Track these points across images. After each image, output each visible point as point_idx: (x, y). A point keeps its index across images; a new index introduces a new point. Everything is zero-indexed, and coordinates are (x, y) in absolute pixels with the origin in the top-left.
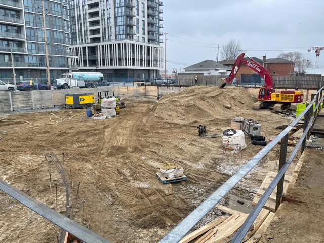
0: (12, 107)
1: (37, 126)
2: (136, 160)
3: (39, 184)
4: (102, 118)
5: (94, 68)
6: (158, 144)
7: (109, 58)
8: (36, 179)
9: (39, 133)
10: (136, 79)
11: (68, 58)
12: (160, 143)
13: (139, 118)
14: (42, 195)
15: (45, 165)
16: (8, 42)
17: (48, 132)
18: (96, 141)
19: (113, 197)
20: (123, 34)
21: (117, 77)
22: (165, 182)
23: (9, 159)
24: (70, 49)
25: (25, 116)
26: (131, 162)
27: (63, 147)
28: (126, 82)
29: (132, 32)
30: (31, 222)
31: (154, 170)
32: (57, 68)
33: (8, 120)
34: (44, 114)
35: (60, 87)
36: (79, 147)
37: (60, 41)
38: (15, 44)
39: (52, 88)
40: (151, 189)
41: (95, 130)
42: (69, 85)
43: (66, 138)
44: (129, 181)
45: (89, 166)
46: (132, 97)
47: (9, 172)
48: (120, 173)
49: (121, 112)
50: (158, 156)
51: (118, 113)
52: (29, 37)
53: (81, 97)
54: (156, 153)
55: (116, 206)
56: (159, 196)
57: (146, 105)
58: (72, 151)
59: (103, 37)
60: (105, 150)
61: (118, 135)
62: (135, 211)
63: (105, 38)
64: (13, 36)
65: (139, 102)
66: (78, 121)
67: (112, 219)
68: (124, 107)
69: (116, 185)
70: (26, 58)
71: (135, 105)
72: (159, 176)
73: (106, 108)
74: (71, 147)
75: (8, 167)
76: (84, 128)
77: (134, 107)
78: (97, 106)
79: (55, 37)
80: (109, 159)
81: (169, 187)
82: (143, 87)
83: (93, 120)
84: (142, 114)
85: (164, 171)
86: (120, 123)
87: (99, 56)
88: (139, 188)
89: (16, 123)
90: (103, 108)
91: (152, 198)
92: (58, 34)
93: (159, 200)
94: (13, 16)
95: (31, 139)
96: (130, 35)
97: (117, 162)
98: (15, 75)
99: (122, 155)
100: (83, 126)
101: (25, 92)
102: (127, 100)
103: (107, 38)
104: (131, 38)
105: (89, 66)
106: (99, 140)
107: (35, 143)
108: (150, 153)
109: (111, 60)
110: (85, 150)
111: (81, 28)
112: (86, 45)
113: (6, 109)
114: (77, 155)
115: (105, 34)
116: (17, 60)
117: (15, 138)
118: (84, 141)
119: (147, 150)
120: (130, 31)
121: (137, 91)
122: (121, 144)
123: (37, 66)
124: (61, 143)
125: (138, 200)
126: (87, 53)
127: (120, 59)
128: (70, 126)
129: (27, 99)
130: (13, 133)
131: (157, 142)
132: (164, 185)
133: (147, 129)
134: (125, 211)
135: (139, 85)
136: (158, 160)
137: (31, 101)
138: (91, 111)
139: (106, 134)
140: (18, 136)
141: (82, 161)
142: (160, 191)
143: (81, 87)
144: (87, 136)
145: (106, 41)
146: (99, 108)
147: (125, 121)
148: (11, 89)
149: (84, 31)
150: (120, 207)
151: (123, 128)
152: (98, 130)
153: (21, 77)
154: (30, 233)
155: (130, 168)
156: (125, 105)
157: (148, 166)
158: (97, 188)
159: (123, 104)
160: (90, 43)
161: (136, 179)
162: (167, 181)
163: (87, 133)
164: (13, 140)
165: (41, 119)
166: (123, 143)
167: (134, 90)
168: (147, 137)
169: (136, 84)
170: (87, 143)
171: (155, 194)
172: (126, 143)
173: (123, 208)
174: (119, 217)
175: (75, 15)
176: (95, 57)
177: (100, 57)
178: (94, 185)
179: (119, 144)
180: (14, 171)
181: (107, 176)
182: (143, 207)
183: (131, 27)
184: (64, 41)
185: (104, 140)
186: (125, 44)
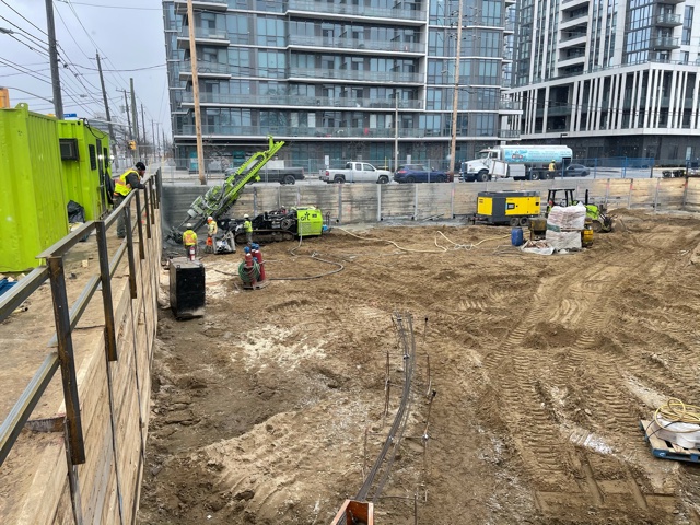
0: (379, 212)
1: (408, 253)
2: (594, 371)
3: (371, 371)
4: (543, 251)
5: (557, 135)
6: (673, 341)
7: (599, 110)
8: (369, 359)
9: (406, 268)
10: (664, 160)
11: (501, 116)
12: (682, 341)
13: (644, 261)
14: (369, 393)
15: (392, 335)
16: (394, 91)
17: (422, 268)
18: (512, 304)
19: (507, 447)
20: (645, 50)
21: (611, 155)
22: (662, 454)
23: (340, 308)
24: (512, 95)
25: (397, 232)
26: (580, 374)
27: (437, 305)
28: (636, 167)
29: (670, 41)
30: (329, 444)
31: (638, 411)
32: (474, 138)
33: (368, 236)
34: (428, 232)
35: (471, 178)
36: (470, 310)
37: (490, 80)
38: (406, 94)
39: (456, 180)
40: (612, 460)
41: (518, 277)
42: (490, 172)
43: (450, 286)
44: (557, 421)
45: (475, 357)
46: (643, 205)
47: (331, 334)
48: (543, 394)
49: (597, 241)
50: (664, 375)
51: (586, 243)
52: (431, 79)
53: (509, 200)
54: (660, 364)
55: (505, 473)
56: (632, 487)
57: (676, 229)
58: (454, 315)
59: (590, 61)
60: (522, 329)
61: (570, 297)
62: (550, 504)
63: (596, 63)
64: (404, 78)
65: (661, 220)
66: (489, 253)
67: (485, 502)
68: (611, 230)
69: (523, 420)
70: (422, 118)
71: (644, 225)
72: (649, 433)
73: (557, 229)
74: (453, 307)
75: (333, 324)
76: (495, 269)
77: (640, 231)
78: (537, 222)
79: (481, 74)
80: (527, 351)
81: (670, 473)
82: (680, 181)
83: (522, 254)
84: (657, 253)
85: (666, 423)
86: (585, 267)
87: (574, 107)
88: (580, 448)
89: (377, 243)
90: (551, 228)
91: (609, 486)
92: (488, 65)
93: (627, 498)
94: (407, 38)
95: (388, 278)
96: (662, 51)
97: (543, 364)
98: (397, 153)
99: (562, 350)
100: (494, 266)
101: (404, 186)
102: (626, 213)
103: (601, 62)
104: (666, 57)
105: (548, 131)
106: (518, 301)
107: (392, 286)
108: (644, 362)
109: (604, 114)
110: (481, 319)
111: (542, 47)
112: (547, 85)
113: (369, 217)
114: (459, 327)
115: (597, 53)
116: (405, 125)
117: (364, 271)
118: (484, 298)
119: (635, 350)
120: (663, 41)
121: (659, 189)
122: (568, 322)
123: (439, 135)
124: (437, 295)
125: (565, 478)
126: (547, 103)
127: (626, 112)
128: (467, 261)
129: (406, 199)
130: (364, 262)
131: (672, 335)
132: (656, 462)
133: (656, 294)
134: (524, 494)
135: (667, 176)
136: (660, 387)
137: (412, 203)
138: (521, 233)
139: (540, 290)
140: (370, 269)
141: (465, 342)
142: (639, 474)
143: (516, 179)
144: (496, 288)
145: (596, 70)
146: (541, 227)
147: (599, 266)
148: (384, 179)
149: (548, 53)
150: (515, 479)
151: (586, 281)
152: (524, 277)
153: (409, 157)
154: (320, 466)
155: (571, 389)
156: (614, 225)
157: (625, 394)
158: (478, 413)
159: (608, 222)
160: (559, 78)
161: (579, 420)
162: (668, 454)
163: (497, 282)
164: (358, 274)
165: (420, 239)
166: (575, 320)
167: (651, 188)
168: (647, 315)
169: (658, 172)
170: (491, 304)
171: (621, 477)
172: (582, 322)
173: (522, 483)
174: (502, 504)
175: (532, 20)
176: (565, 110)
177: (575, 110)
178: (474, 405)
179: (564, 320)
180: (339, 334)
181: (508, 392)
182: (574, 501)
183: (668, 29)
184: (498, 79)
185: (528, 305)
186: (646, 73)
